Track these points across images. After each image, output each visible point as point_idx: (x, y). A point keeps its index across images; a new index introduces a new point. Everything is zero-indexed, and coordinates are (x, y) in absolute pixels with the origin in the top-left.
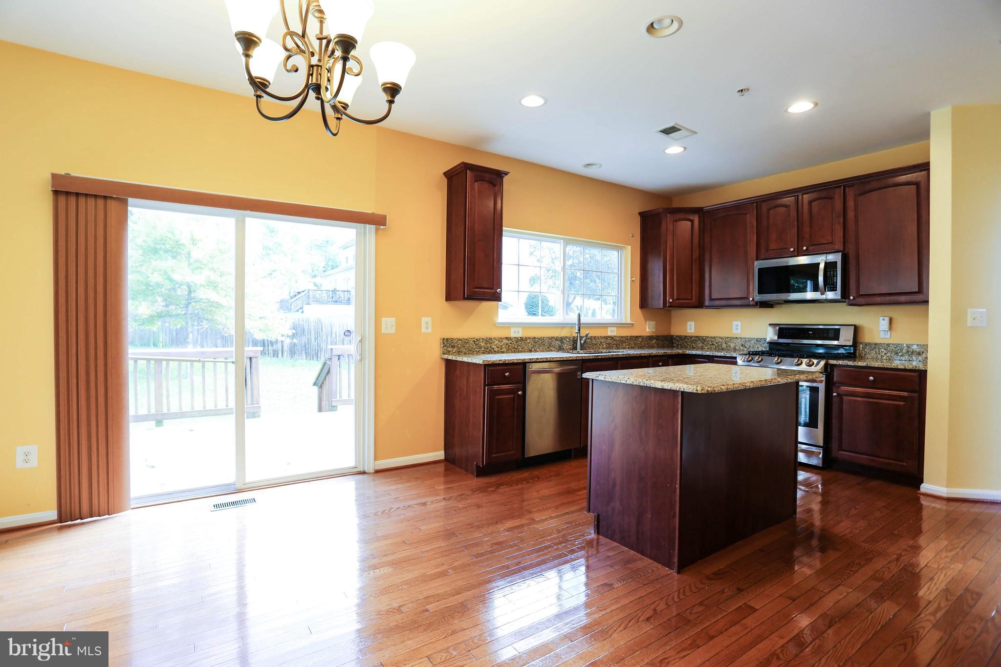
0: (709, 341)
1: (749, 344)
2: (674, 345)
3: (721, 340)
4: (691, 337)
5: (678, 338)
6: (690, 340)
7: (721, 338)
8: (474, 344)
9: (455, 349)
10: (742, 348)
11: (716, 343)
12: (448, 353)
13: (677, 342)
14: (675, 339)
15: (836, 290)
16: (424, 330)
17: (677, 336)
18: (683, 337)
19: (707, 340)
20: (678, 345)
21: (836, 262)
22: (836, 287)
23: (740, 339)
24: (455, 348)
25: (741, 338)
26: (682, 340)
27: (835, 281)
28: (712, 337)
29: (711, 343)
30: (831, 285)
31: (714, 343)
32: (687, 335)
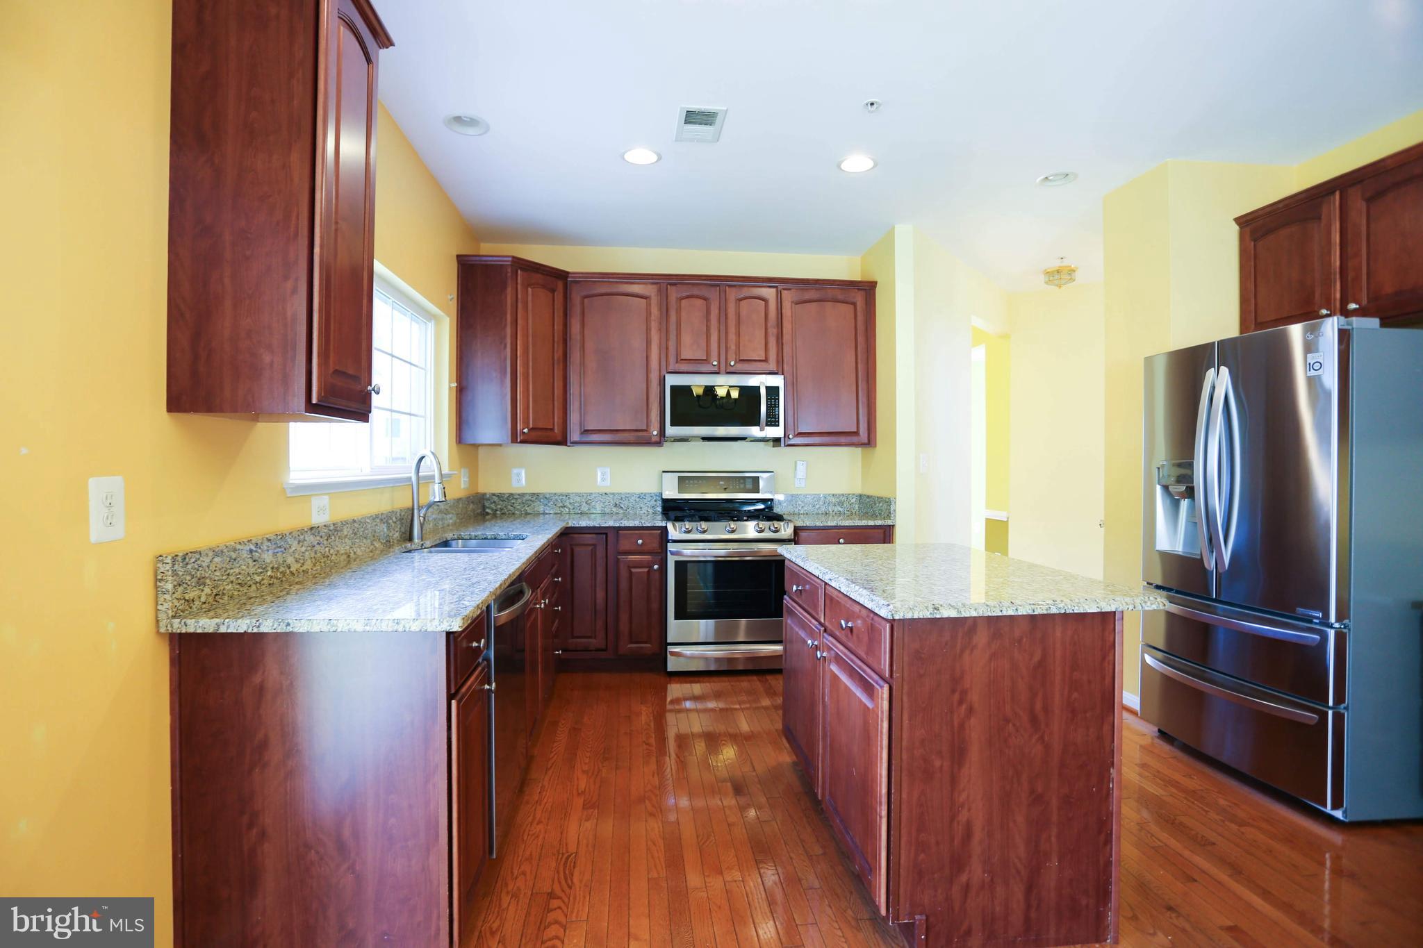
0: (556, 500)
1: (626, 502)
2: (488, 510)
3: (578, 499)
4: (522, 495)
5: (495, 499)
6: (519, 501)
7: (579, 495)
8: (250, 561)
9: (207, 590)
10: (614, 509)
11: (570, 503)
12: (187, 607)
13: (493, 506)
14: (488, 499)
15: (778, 426)
16: (97, 531)
17: (494, 495)
18: (506, 496)
19: (554, 498)
20: (496, 510)
21: (778, 387)
22: (778, 421)
23: (611, 496)
24: (204, 584)
25: (613, 494)
26: (503, 501)
27: (777, 413)
28: (562, 495)
29: (561, 504)
30: (771, 418)
31: (567, 504)
32: (513, 492)
